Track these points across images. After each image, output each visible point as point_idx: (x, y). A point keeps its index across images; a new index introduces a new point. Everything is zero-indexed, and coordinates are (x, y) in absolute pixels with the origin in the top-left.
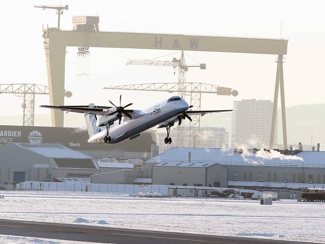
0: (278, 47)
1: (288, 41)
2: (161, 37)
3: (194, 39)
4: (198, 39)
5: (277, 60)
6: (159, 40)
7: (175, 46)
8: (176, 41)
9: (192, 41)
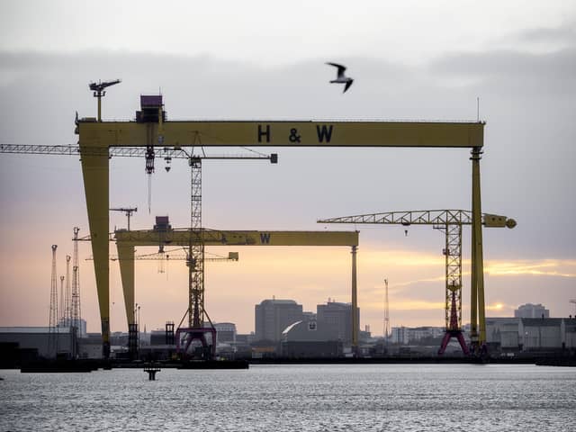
0: (468, 136)
1: (484, 124)
2: (268, 127)
3: (324, 128)
4: (331, 127)
5: (471, 156)
6: (264, 130)
7: (293, 138)
8: (294, 132)
9: (321, 130)
